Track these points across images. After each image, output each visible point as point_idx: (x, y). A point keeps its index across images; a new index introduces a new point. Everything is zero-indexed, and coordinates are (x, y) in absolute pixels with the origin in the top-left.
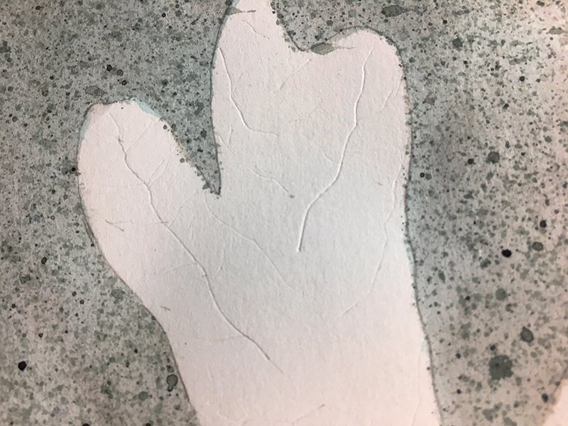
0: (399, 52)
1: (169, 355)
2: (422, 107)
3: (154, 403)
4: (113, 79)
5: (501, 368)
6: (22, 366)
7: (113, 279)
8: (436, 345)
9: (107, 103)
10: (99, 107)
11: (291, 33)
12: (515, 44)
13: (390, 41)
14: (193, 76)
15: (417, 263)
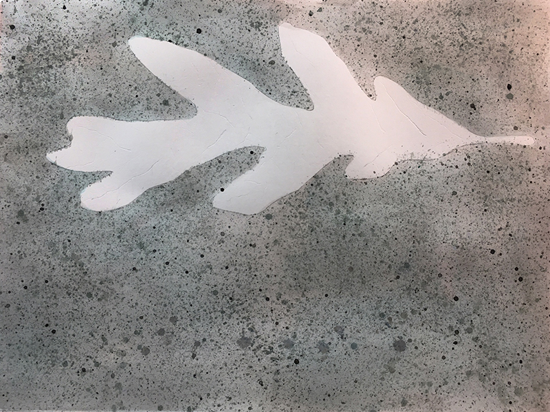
0: (75, 116)
1: (155, 187)
2: (93, 112)
3: (167, 192)
4: (73, 200)
5: (166, 103)
6: (154, 228)
7: (133, 202)
8: (159, 118)
9: (80, 202)
10: (81, 205)
11: (65, 147)
12: (77, 83)
13: (71, 118)
14: (75, 177)
15: (137, 119)
